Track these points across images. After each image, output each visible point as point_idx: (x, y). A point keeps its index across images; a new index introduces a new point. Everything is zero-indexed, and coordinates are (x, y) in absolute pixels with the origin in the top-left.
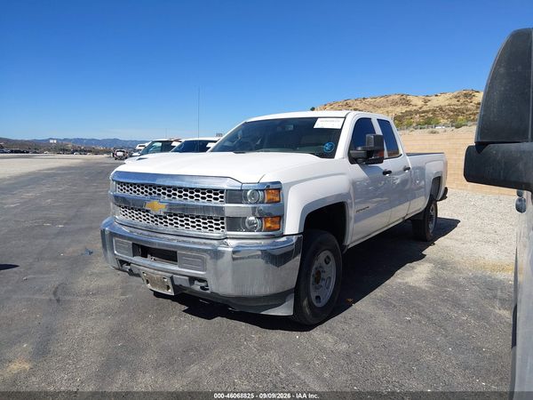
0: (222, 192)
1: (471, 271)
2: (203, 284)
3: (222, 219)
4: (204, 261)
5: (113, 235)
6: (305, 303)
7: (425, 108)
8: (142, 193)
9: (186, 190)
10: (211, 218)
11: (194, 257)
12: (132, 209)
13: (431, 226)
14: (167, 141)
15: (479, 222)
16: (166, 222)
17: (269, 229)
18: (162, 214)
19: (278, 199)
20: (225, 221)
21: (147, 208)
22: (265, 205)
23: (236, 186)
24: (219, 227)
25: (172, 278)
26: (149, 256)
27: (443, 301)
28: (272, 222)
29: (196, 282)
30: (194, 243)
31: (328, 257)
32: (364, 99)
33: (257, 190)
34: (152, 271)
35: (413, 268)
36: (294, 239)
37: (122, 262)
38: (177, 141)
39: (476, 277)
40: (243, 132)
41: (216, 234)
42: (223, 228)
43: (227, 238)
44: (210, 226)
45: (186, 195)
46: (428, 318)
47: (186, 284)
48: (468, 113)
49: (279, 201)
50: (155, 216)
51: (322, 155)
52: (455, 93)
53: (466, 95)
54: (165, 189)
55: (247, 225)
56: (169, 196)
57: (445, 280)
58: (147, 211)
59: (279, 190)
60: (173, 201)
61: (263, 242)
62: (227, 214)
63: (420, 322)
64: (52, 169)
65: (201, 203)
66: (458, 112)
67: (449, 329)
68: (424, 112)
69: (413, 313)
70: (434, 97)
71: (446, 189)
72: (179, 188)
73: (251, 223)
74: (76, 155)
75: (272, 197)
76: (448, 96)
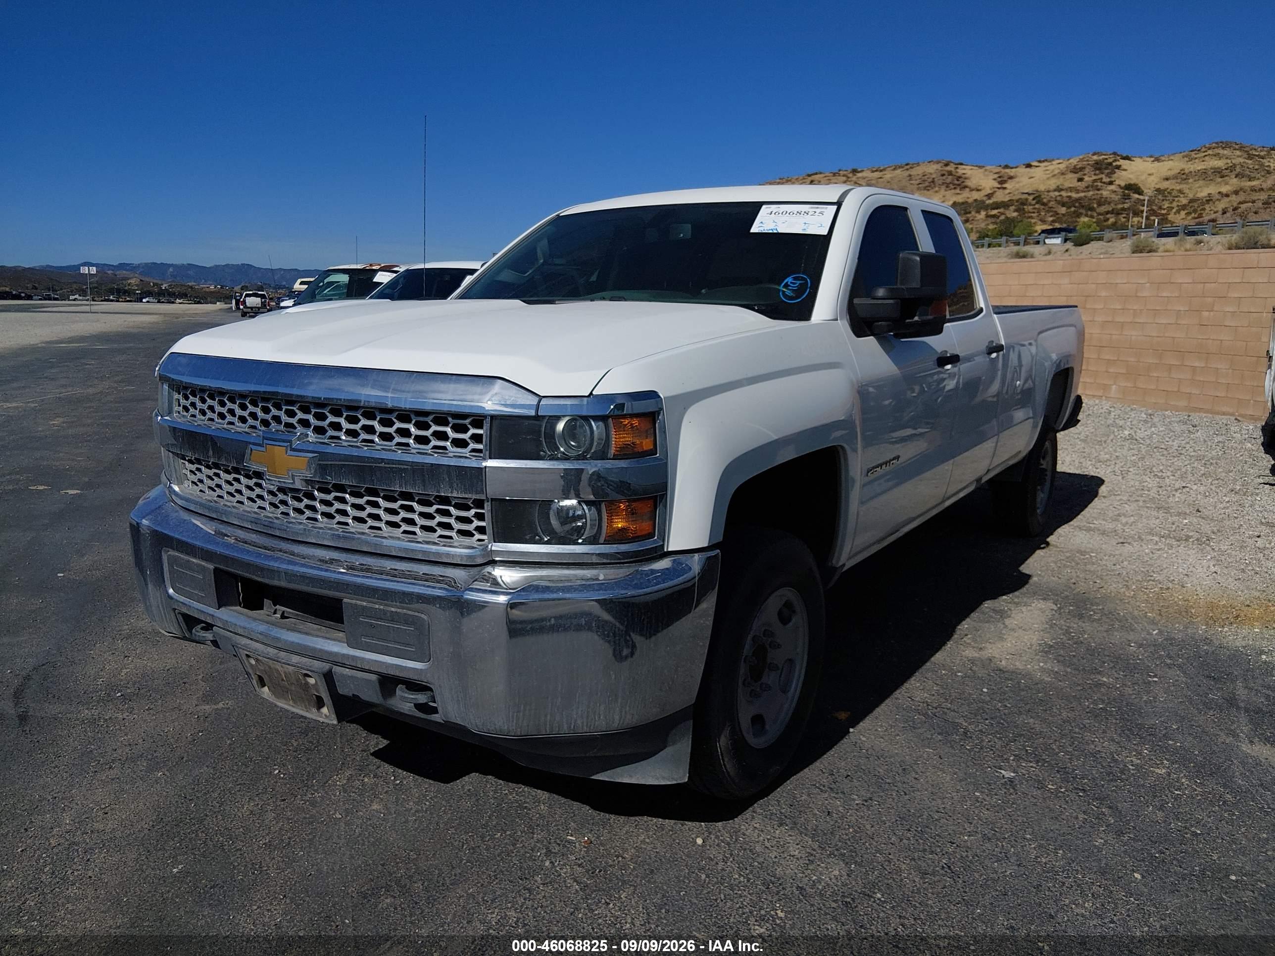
0: (478, 421)
1: (1153, 622)
2: (422, 698)
3: (479, 504)
4: (422, 632)
5: (161, 540)
6: (723, 742)
7: (1000, 197)
8: (243, 420)
9: (370, 415)
10: (445, 501)
11: (394, 618)
12: (216, 466)
13: (1042, 496)
14: (363, 271)
15: (1151, 482)
16: (313, 509)
17: (619, 537)
18: (298, 485)
19: (647, 445)
20: (486, 510)
21: (255, 467)
22: (609, 464)
23: (522, 404)
24: (470, 527)
25: (328, 677)
26: (267, 602)
27: (1095, 715)
28: (632, 514)
29: (401, 691)
30: (394, 574)
31: (788, 605)
32: (855, 171)
33: (586, 418)
34: (272, 651)
35: (1002, 614)
36: (696, 563)
37: (190, 621)
38: (387, 269)
39: (1170, 640)
40: (551, 242)
41: (459, 549)
42: (481, 530)
43: (493, 563)
44: (441, 525)
45: (370, 430)
46: (1063, 771)
47: (371, 694)
48: (1103, 209)
49: (653, 452)
50: (282, 490)
51: (775, 311)
52: (1074, 161)
53: (1099, 167)
54: (305, 410)
55: (554, 522)
56: (319, 430)
57: (1091, 651)
58: (259, 475)
59: (652, 417)
60: (332, 449)
61: (602, 574)
62: (493, 489)
63: (1041, 785)
64: (82, 339)
65: (416, 454)
66: (1080, 206)
67: (1123, 806)
68: (996, 206)
69: (1018, 758)
70: (1022, 170)
71: (1079, 401)
72: (350, 408)
73: (566, 516)
74: (148, 305)
75: (628, 439)
76: (1056, 166)
